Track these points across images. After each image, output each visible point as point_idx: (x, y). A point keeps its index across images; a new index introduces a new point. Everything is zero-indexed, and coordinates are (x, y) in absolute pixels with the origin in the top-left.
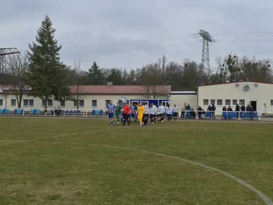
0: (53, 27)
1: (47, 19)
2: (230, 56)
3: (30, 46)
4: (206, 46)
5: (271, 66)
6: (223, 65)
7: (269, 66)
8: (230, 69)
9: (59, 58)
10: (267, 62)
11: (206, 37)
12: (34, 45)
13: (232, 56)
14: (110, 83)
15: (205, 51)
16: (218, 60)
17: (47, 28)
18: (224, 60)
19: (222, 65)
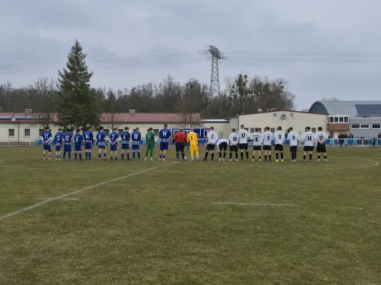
0: (83, 52)
1: (77, 44)
2: (240, 76)
3: (60, 73)
4: (215, 65)
5: (285, 87)
6: (233, 87)
7: (283, 87)
8: (241, 90)
9: (89, 85)
10: (281, 83)
11: (215, 53)
12: (66, 72)
13: (243, 75)
14: (132, 111)
15: (215, 70)
16: (227, 80)
17: (76, 53)
18: (234, 81)
19: (232, 85)
